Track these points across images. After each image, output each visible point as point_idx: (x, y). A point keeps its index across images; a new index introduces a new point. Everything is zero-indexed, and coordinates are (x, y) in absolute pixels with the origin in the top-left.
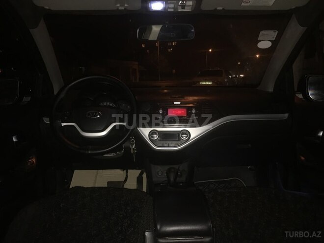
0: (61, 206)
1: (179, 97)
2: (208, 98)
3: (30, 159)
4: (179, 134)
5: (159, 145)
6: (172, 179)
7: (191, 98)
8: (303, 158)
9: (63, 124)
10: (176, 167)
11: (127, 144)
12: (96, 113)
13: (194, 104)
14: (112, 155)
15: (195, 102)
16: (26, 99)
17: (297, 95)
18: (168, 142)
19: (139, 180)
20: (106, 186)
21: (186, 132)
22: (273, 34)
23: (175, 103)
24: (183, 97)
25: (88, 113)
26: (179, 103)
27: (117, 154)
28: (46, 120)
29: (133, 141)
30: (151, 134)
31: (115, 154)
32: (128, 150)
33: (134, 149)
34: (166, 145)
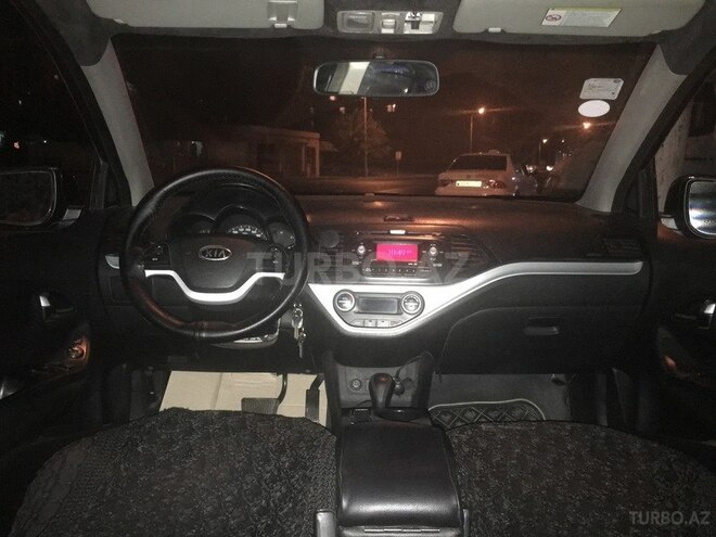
0: (140, 449)
1: (402, 220)
2: (466, 223)
3: (75, 345)
4: (399, 301)
5: (357, 323)
6: (381, 399)
7: (428, 222)
8: (671, 362)
9: (149, 273)
10: (392, 371)
11: (286, 319)
12: (219, 250)
13: (434, 236)
14: (253, 341)
15: (436, 230)
16: (73, 214)
17: (664, 221)
18: (376, 317)
19: (312, 397)
20: (240, 409)
21: (416, 297)
22: (613, 87)
23: (392, 232)
24: (410, 219)
25: (203, 249)
26: (403, 232)
27: (265, 340)
28: (113, 262)
29: (298, 313)
30: (339, 298)
31: (259, 340)
32: (287, 331)
33: (300, 330)
34: (370, 324)
